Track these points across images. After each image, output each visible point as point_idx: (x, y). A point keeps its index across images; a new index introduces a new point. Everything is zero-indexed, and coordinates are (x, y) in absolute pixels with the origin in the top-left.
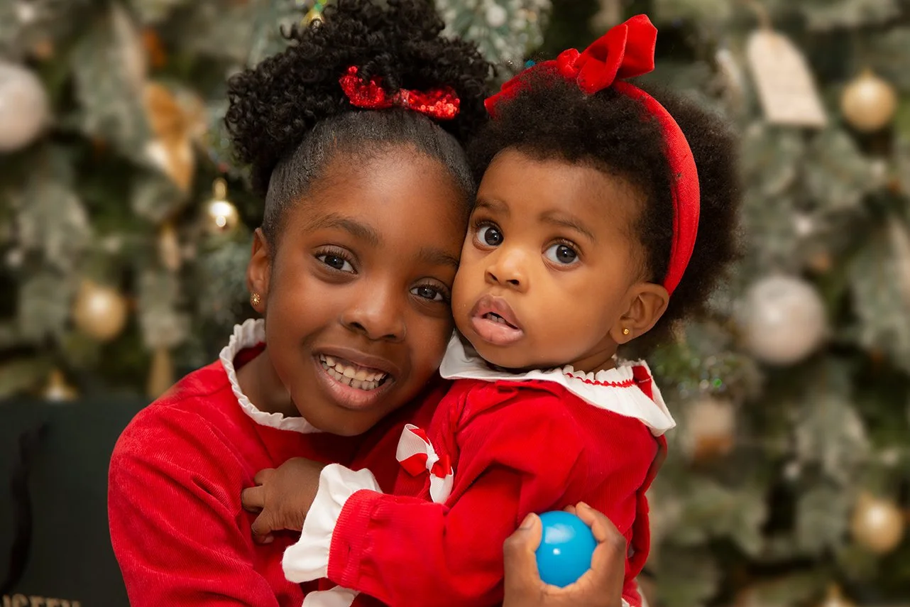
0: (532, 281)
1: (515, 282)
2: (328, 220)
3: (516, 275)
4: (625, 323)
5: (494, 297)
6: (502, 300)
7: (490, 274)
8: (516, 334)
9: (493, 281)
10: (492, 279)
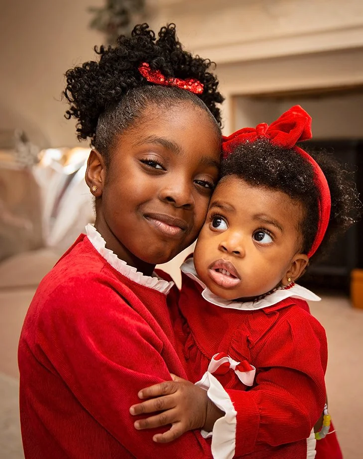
0: (247, 252)
1: (237, 252)
2: (149, 139)
3: (239, 249)
4: (289, 274)
5: (225, 260)
6: (229, 262)
7: (223, 247)
8: (236, 281)
9: (224, 250)
10: (222, 249)
